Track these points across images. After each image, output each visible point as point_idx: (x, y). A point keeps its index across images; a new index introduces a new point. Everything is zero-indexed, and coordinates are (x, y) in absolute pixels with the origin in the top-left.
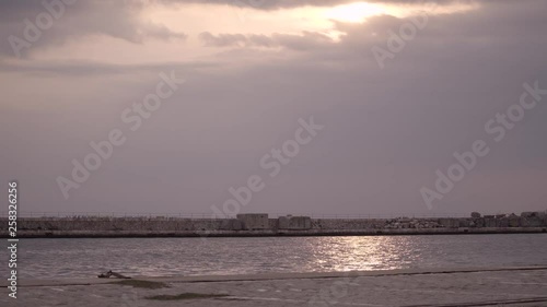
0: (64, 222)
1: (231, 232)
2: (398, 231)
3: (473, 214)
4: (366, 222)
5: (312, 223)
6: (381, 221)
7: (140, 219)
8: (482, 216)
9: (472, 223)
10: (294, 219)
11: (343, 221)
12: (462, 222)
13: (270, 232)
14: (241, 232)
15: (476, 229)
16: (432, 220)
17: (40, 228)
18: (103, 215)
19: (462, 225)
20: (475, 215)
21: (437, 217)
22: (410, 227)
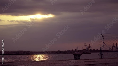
3: (59, 51)
4: (40, 52)
5: (30, 52)
11: (36, 52)
13: (23, 54)
14: (18, 54)
15: (59, 53)
16: (51, 52)
19: (57, 53)
22: (47, 53)
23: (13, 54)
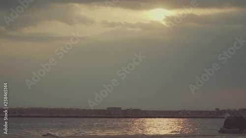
0: (27, 110)
1: (104, 116)
2: (181, 116)
4: (167, 112)
5: (142, 112)
6: (173, 112)
7: (62, 109)
8: (220, 110)
9: (216, 113)
10: (133, 110)
11: (156, 111)
13: (122, 116)
14: (109, 116)
15: (218, 116)
17: (15, 113)
18: (45, 107)
19: (211, 114)
20: (217, 109)
21: (200, 110)
22: (187, 114)
23: (97, 115)
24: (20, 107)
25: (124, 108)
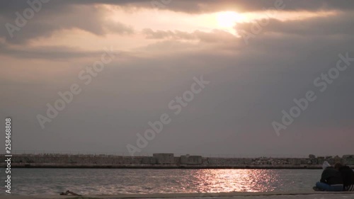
0: (37, 157)
1: (149, 165)
2: (260, 166)
3: (310, 156)
4: (239, 160)
5: (203, 160)
6: (248, 159)
7: (89, 156)
9: (309, 162)
10: (191, 157)
11: (223, 159)
12: (303, 161)
13: (175, 165)
14: (156, 165)
15: (312, 166)
16: (282, 159)
17: (21, 161)
18: (64, 153)
19: (302, 163)
20: (312, 156)
21: (287, 157)
22: (268, 163)
23: (139, 165)
24: (27, 153)
25: (177, 155)
